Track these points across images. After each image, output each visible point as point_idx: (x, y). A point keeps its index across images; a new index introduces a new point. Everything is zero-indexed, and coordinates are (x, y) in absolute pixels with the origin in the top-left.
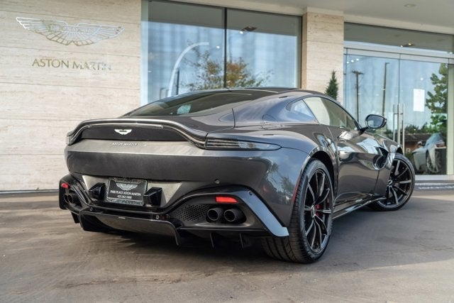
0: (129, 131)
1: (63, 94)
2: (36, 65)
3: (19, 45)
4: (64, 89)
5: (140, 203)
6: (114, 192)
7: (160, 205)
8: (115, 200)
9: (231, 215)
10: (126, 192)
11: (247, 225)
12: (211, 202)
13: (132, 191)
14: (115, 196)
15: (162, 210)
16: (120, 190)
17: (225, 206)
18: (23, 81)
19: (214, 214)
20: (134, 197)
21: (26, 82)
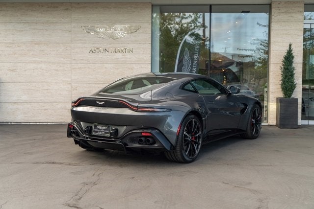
0: (103, 103)
1: (106, 68)
2: (91, 52)
3: (82, 42)
4: (106, 65)
5: (108, 135)
6: (96, 130)
7: (117, 136)
8: (97, 134)
9: (149, 141)
10: (101, 130)
11: (156, 145)
12: (140, 135)
13: (104, 130)
14: (97, 132)
15: (118, 138)
16: (99, 129)
17: (146, 137)
18: (84, 62)
19: (141, 141)
20: (105, 133)
21: (86, 62)
